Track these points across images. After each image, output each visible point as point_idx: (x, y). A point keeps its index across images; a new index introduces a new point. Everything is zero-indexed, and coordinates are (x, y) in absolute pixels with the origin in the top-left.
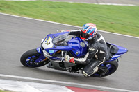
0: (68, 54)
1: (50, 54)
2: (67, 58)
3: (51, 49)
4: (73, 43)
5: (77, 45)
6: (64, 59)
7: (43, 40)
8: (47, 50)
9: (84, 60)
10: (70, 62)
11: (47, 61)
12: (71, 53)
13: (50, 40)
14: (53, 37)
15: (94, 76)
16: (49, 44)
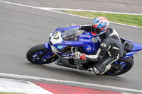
0: (79, 50)
1: (58, 50)
2: (78, 55)
3: (60, 44)
4: (84, 38)
5: (89, 41)
6: (74, 56)
7: (51, 35)
8: (56, 46)
9: (95, 57)
10: (81, 59)
11: (56, 58)
12: (82, 49)
13: (59, 34)
14: (63, 31)
15: (106, 74)
16: (57, 39)
